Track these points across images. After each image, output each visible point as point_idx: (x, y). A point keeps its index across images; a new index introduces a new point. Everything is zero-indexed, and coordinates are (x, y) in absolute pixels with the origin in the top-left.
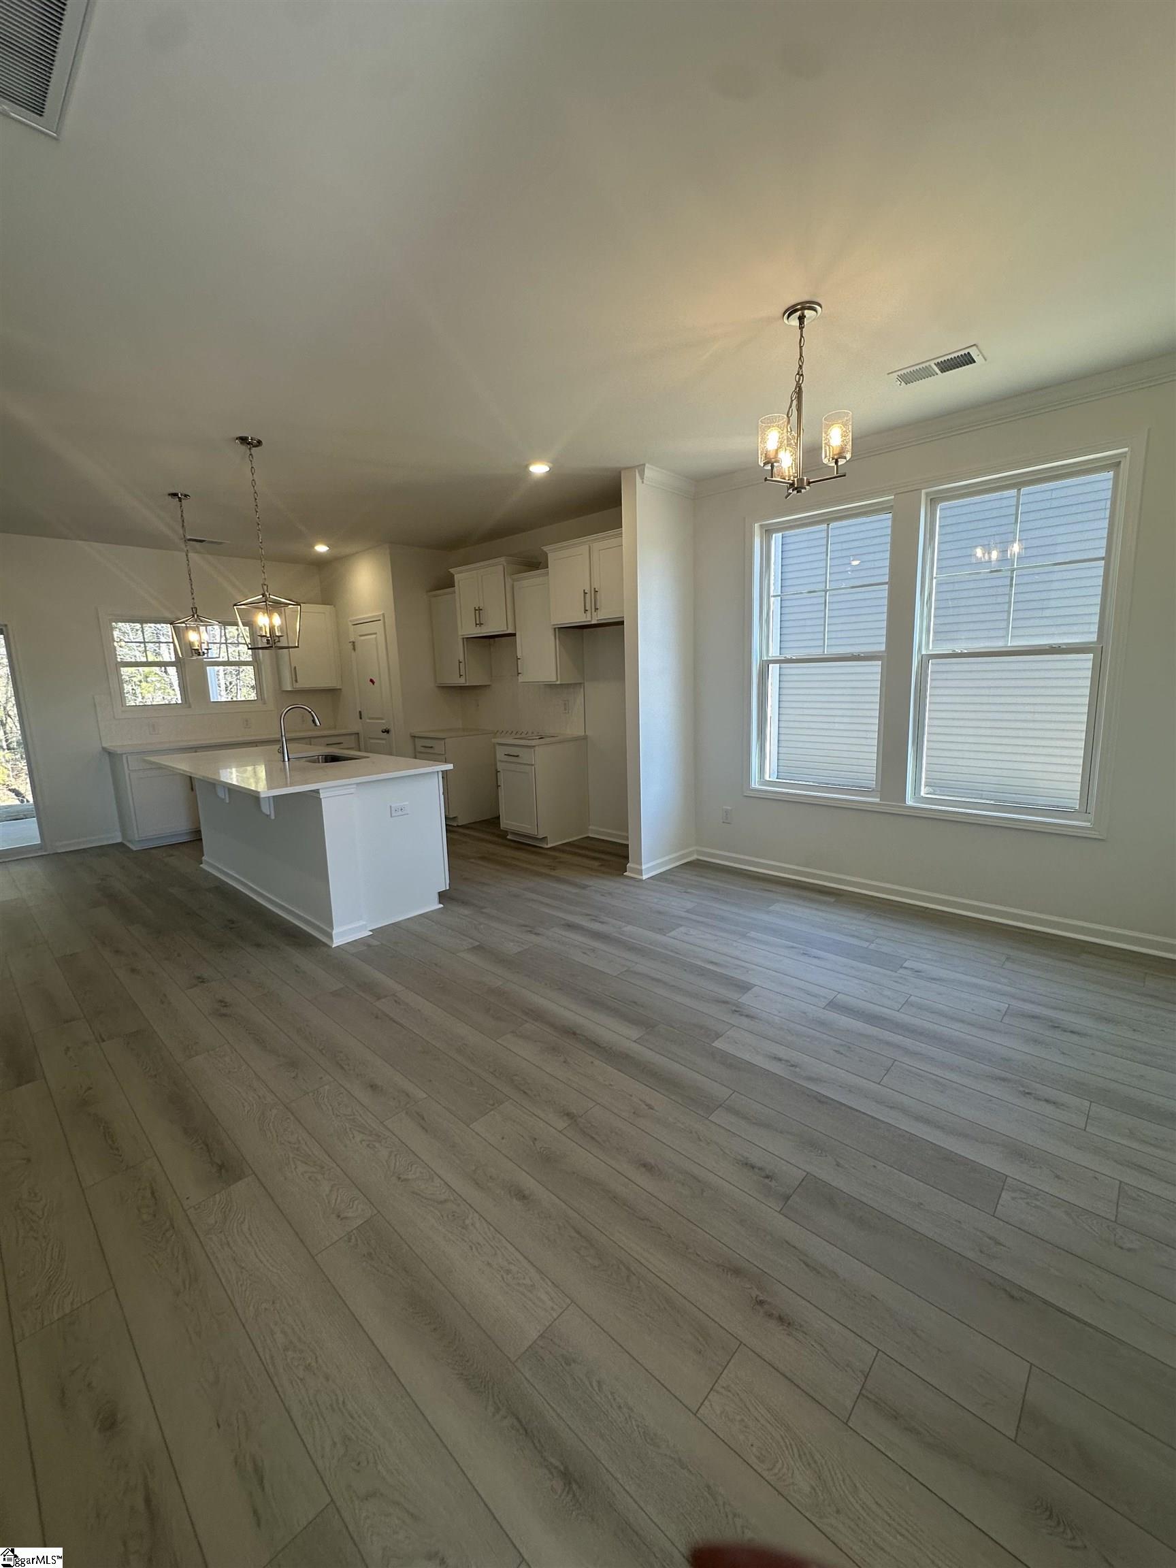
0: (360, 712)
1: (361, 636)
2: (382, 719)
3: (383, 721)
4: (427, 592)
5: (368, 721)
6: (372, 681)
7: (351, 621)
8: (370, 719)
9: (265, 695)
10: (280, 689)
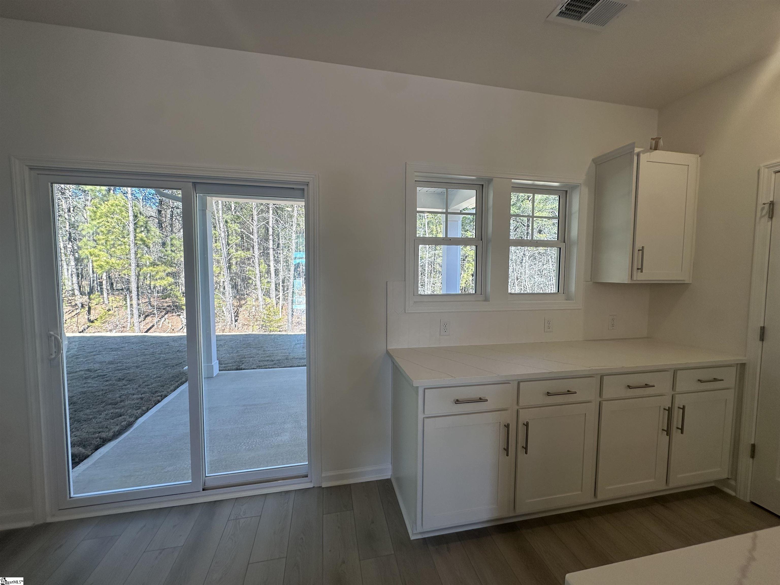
0: (763, 329)
9: (573, 288)
10: (591, 280)
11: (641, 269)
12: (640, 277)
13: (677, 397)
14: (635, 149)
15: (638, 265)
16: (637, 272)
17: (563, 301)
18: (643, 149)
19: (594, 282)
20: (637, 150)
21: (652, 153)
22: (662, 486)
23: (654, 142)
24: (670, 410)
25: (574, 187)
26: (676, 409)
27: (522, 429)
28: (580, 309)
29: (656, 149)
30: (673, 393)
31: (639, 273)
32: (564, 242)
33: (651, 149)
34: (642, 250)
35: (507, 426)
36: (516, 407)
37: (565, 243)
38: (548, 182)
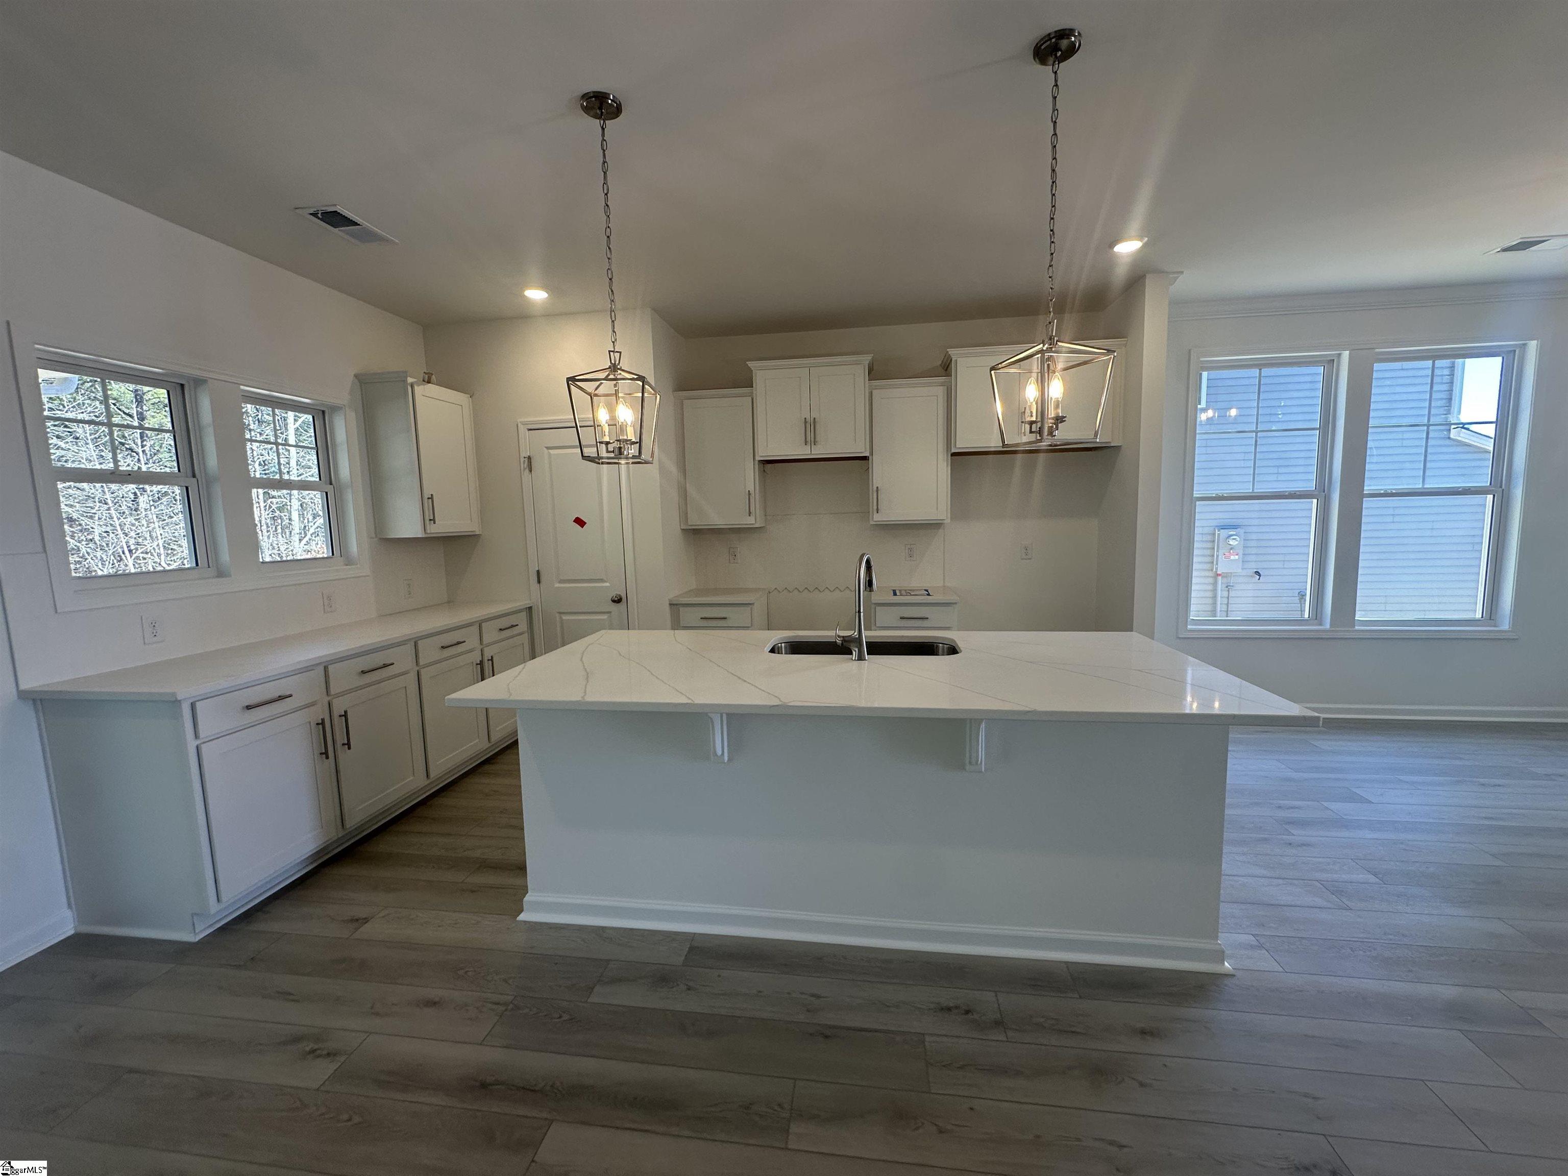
0: (538, 572)
1: (548, 448)
2: (602, 580)
3: (608, 584)
4: (675, 390)
5: (557, 585)
6: (580, 522)
7: (524, 424)
8: (561, 581)
9: (354, 547)
10: (376, 536)
11: (433, 520)
12: (435, 529)
13: (486, 649)
14: (409, 378)
15: (429, 516)
16: (430, 524)
17: (342, 567)
18: (415, 380)
19: (380, 539)
20: (410, 380)
21: (426, 386)
22: (485, 745)
23: (427, 376)
24: (481, 663)
25: (335, 409)
26: (486, 661)
27: (339, 723)
28: (368, 576)
29: (429, 382)
30: (482, 647)
31: (433, 525)
32: (331, 484)
33: (424, 381)
34: (431, 498)
35: (323, 723)
36: (327, 699)
37: (332, 486)
38: (297, 396)
